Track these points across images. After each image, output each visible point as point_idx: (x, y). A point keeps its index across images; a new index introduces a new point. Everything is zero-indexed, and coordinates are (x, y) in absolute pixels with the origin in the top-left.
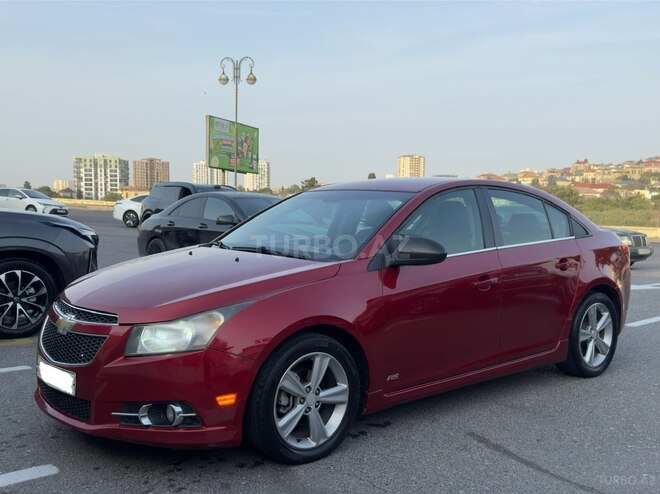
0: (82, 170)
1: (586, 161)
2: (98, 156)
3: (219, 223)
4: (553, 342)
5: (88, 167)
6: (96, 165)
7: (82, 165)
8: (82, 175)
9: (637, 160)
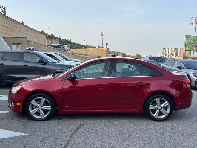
0: (165, 52)
2: (170, 48)
5: (166, 51)
6: (169, 50)
7: (165, 50)
8: (165, 53)
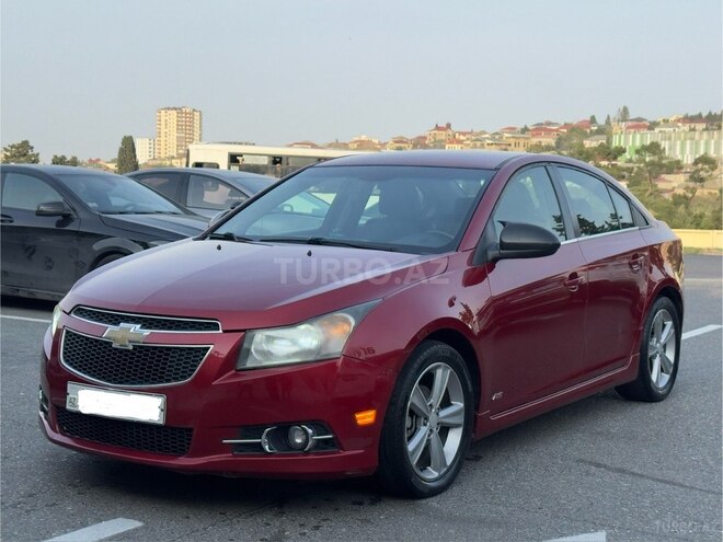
1: (449, 126)
3: (39, 213)
4: (623, 358)
9: (520, 126)
